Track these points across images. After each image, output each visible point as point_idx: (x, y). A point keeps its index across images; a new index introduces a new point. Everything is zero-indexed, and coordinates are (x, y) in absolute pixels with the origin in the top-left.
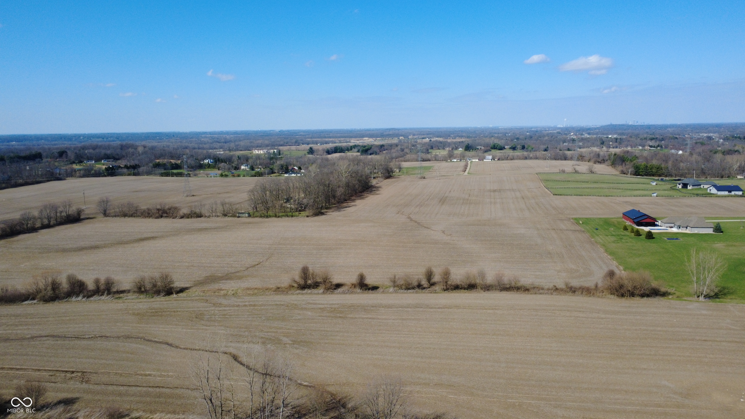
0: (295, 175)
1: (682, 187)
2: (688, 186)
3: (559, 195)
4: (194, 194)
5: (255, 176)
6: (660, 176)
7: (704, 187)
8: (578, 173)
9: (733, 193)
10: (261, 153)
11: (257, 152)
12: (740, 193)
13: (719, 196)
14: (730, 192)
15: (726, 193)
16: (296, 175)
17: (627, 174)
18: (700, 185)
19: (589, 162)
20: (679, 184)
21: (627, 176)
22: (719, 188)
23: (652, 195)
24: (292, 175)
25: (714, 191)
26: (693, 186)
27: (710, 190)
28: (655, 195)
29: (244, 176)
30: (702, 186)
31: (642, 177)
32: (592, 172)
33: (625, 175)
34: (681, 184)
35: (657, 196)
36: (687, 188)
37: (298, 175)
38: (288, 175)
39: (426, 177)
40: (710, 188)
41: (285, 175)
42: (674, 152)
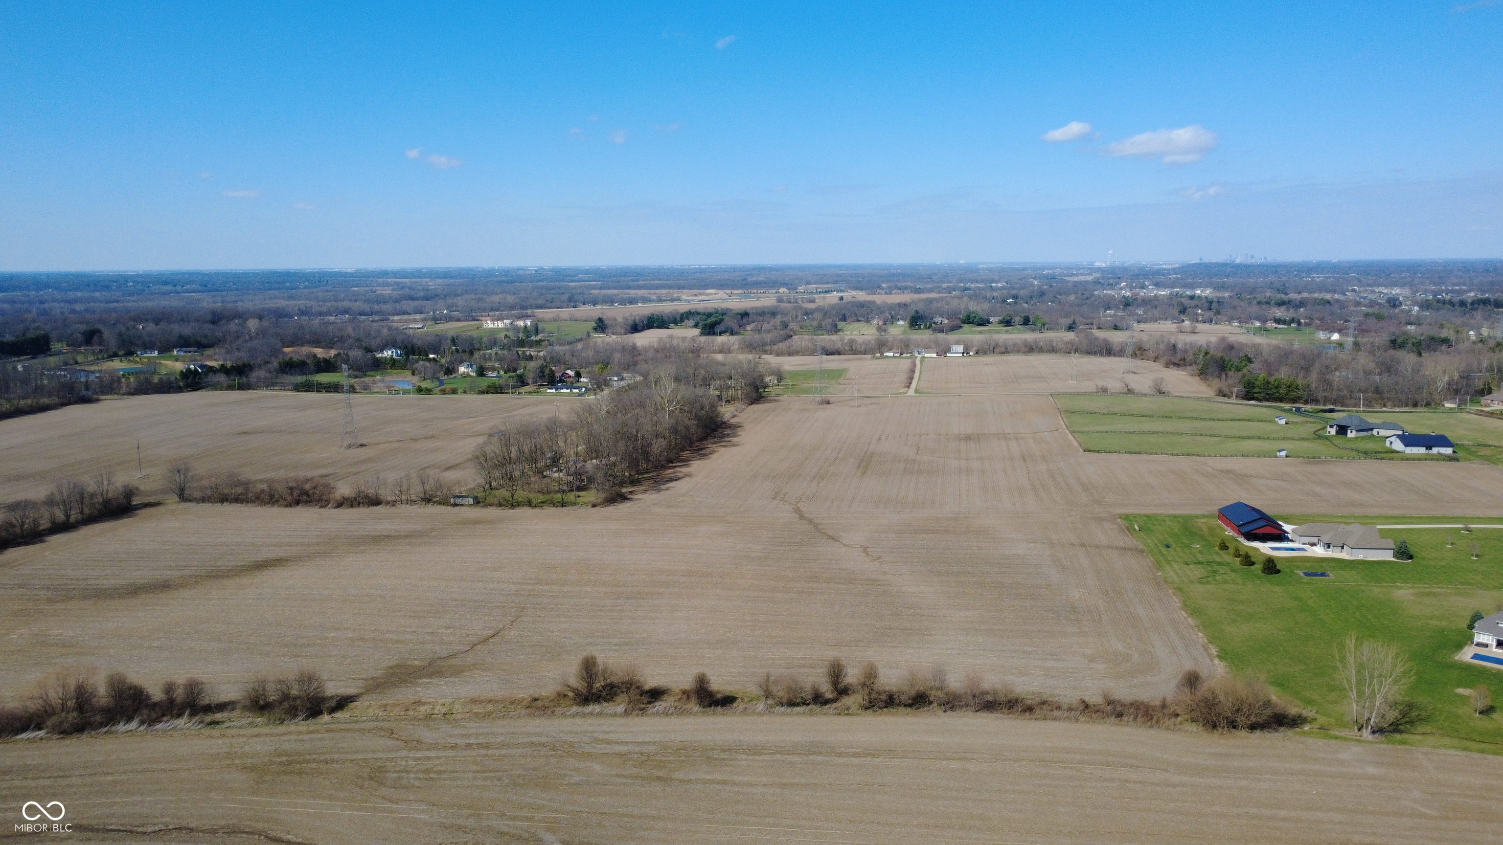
0: (569, 391)
1: (1337, 433)
2: (1349, 431)
3: (1094, 451)
4: (364, 442)
5: (487, 393)
6: (1294, 401)
7: (1380, 434)
8: (1133, 394)
9: (1435, 450)
10: (500, 326)
11: (491, 326)
12: (1448, 451)
14: (1429, 447)
15: (1422, 450)
16: (571, 391)
17: (1229, 397)
18: (1372, 429)
19: (1155, 361)
20: (1332, 427)
21: (1230, 401)
22: (1409, 440)
23: (1278, 453)
24: (562, 391)
25: (1398, 445)
26: (1358, 431)
27: (1391, 443)
28: (1283, 453)
29: (465, 392)
30: (1375, 432)
31: (1259, 403)
32: (1160, 392)
33: (1226, 400)
34: (1335, 427)
35: (1286, 456)
36: (1346, 434)
37: (575, 391)
38: (553, 391)
39: (832, 400)
40: (1390, 439)
41: (549, 391)
42: (1322, 335)
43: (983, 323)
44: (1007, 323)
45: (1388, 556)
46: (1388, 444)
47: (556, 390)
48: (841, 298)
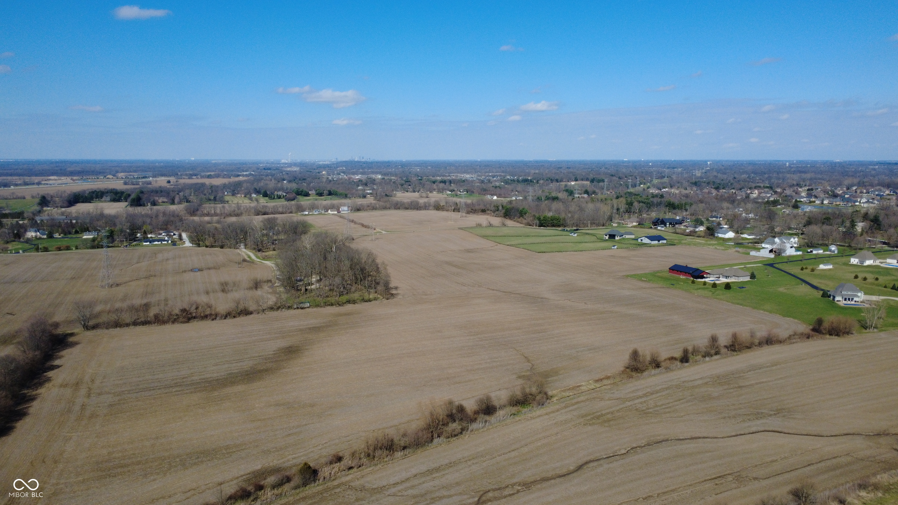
0: (160, 243)
1: (609, 238)
2: (616, 237)
3: (543, 252)
6: (559, 226)
7: (626, 237)
8: (493, 226)
9: (661, 242)
12: (665, 242)
13: (654, 246)
14: (659, 241)
15: (656, 242)
16: (161, 243)
17: (533, 226)
18: (623, 235)
20: (606, 235)
22: (652, 238)
23: (613, 247)
25: (646, 241)
26: (620, 236)
27: (642, 240)
28: (616, 247)
30: (624, 237)
32: (504, 225)
34: (608, 235)
36: (615, 238)
37: (164, 242)
38: (148, 243)
39: (355, 237)
40: (641, 238)
41: (145, 244)
42: (489, 197)
43: (307, 195)
44: (320, 194)
45: (748, 279)
46: (639, 240)
47: (150, 243)
48: (169, 182)
